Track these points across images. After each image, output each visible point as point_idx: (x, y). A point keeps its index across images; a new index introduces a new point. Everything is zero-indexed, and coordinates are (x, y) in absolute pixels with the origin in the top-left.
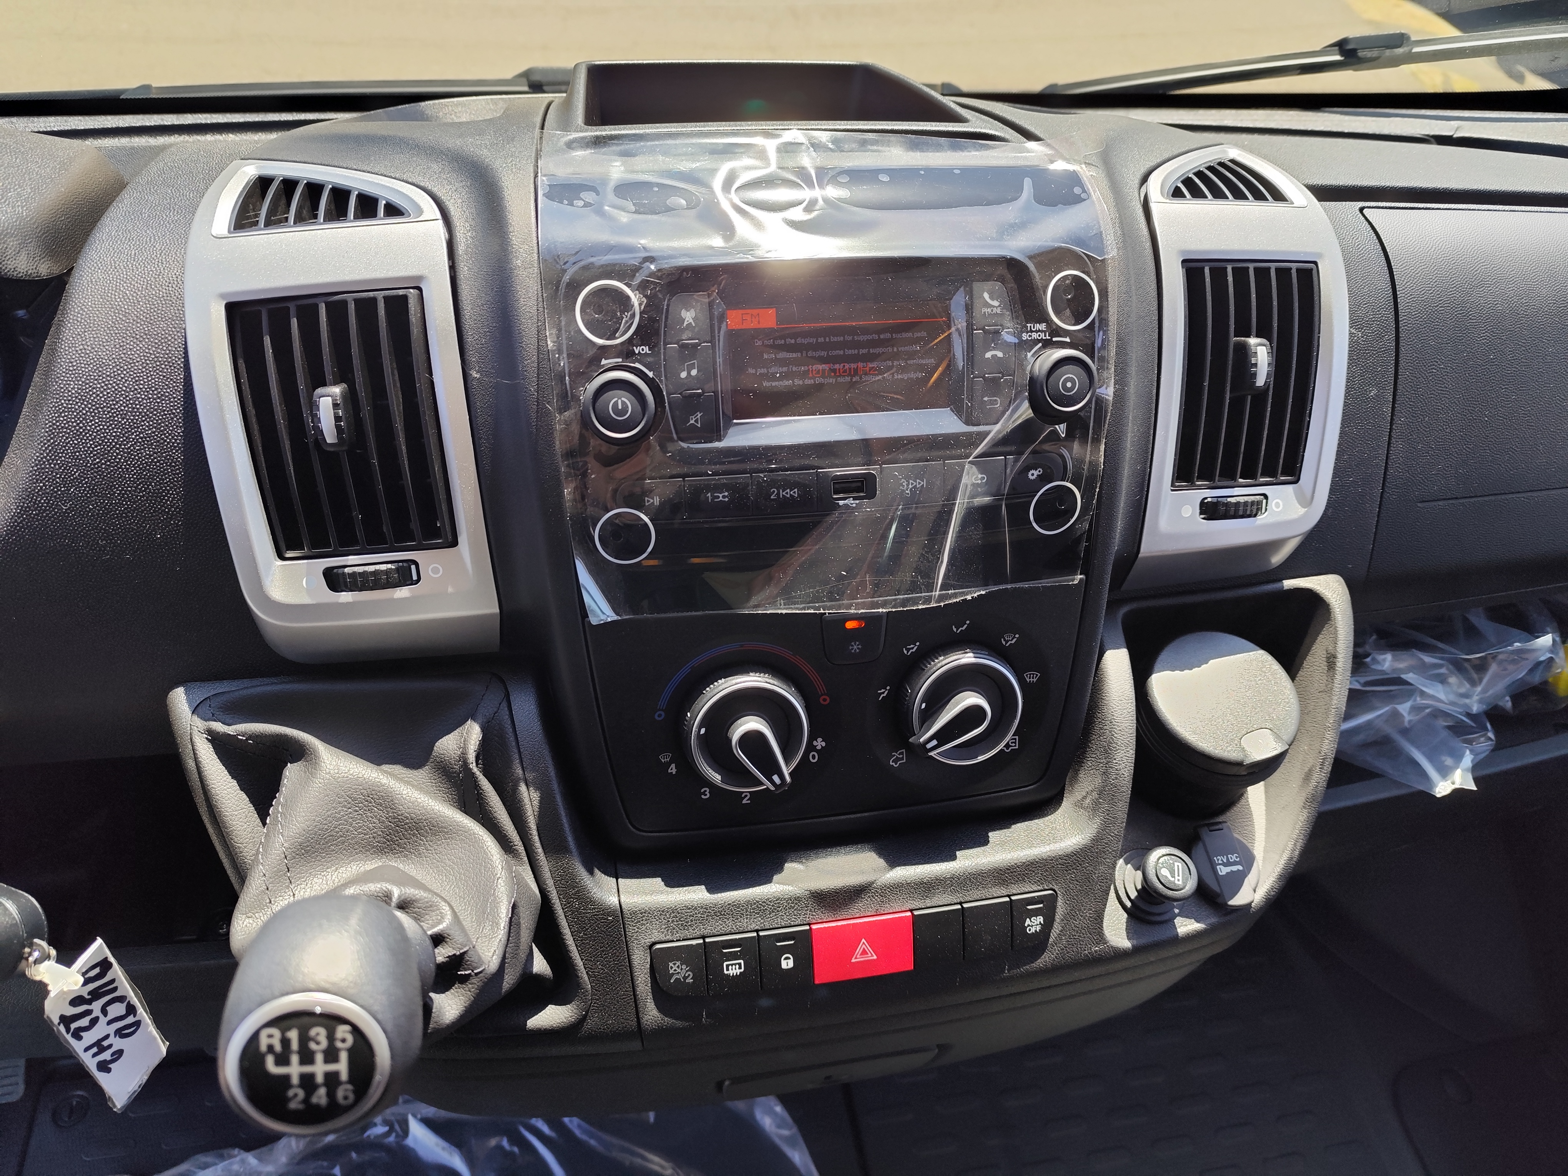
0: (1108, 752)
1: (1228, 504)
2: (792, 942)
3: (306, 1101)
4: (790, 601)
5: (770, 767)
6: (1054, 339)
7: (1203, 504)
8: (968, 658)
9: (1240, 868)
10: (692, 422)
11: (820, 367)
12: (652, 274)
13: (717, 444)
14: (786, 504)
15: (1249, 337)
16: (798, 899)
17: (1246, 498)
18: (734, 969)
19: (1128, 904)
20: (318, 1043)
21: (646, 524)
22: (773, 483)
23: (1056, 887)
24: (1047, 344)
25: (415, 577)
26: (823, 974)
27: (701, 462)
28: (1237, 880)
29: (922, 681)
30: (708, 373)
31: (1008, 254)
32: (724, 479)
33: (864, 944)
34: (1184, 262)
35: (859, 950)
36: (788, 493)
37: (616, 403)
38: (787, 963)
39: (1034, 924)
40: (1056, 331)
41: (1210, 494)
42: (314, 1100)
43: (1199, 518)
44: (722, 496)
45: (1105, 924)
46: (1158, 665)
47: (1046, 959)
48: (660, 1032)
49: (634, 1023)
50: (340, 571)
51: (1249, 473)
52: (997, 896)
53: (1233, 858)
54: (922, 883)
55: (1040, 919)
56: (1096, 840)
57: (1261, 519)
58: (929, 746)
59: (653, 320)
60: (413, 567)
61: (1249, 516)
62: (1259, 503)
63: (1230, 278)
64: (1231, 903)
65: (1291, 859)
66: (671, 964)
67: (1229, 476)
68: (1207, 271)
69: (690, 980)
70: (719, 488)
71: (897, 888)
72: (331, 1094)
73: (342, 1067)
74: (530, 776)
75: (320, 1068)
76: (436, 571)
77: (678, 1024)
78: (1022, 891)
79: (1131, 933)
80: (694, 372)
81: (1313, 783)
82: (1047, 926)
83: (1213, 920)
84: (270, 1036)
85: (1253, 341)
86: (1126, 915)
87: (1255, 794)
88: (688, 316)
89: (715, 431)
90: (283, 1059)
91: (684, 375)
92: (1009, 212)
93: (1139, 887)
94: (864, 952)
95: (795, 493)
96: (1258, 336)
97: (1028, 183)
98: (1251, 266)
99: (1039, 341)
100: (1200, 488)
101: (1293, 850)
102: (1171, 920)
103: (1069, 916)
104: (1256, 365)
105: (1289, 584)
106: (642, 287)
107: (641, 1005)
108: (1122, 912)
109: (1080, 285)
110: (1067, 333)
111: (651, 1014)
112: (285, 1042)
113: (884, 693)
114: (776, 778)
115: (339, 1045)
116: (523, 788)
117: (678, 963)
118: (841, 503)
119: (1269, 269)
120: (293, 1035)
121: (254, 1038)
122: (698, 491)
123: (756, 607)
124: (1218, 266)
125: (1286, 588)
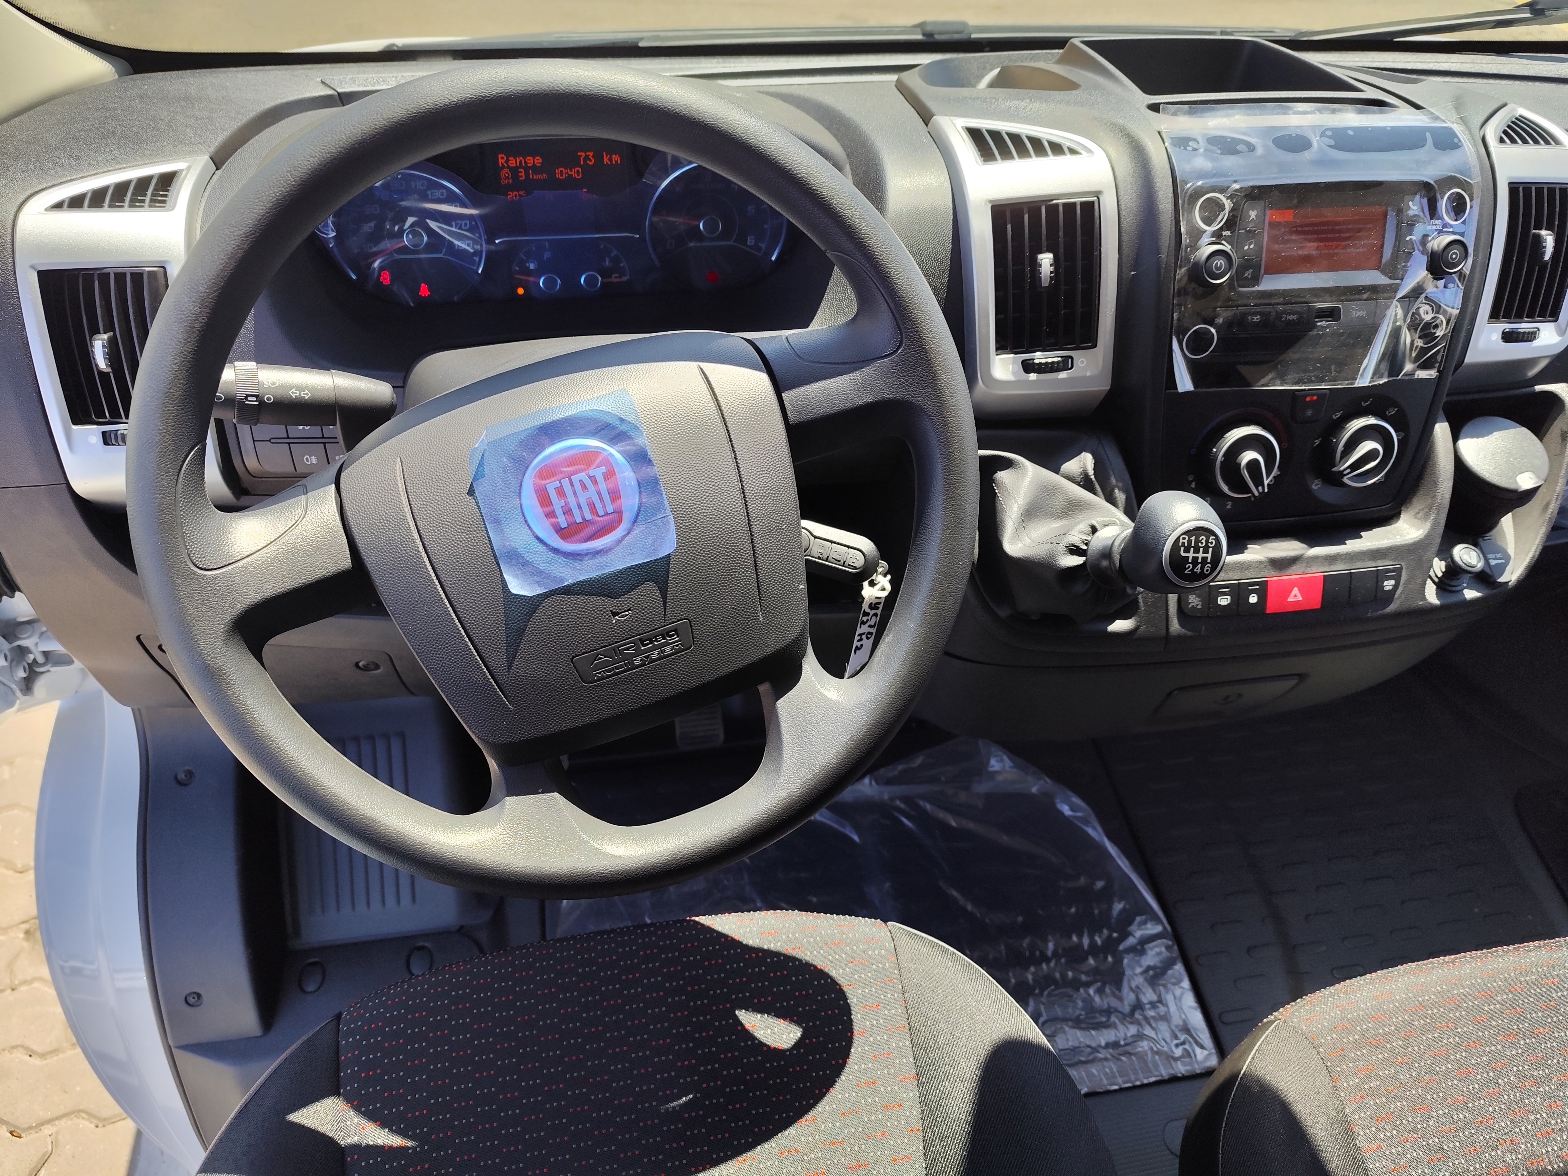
0: (1435, 484)
1: (1520, 333)
2: (1257, 587)
3: (1192, 570)
4: (1284, 382)
5: (1258, 482)
6: (1444, 230)
7: (1504, 333)
8: (1372, 421)
9: (1503, 561)
10: (1246, 275)
11: (1312, 244)
12: (1236, 190)
13: (1256, 288)
14: (1289, 323)
15: (1541, 229)
16: (1261, 562)
17: (1528, 330)
18: (1224, 601)
19: (1436, 580)
20: (1202, 543)
21: (1213, 334)
22: (1284, 312)
23: (1402, 564)
24: (1440, 232)
25: (1070, 366)
26: (1272, 607)
27: (1249, 298)
28: (1502, 568)
29: (1344, 433)
30: (1259, 246)
31: (1426, 179)
32: (1259, 309)
33: (1296, 591)
34: (1510, 183)
35: (1293, 594)
36: (1291, 317)
37: (1217, 263)
38: (1253, 599)
39: (1389, 585)
40: (1445, 225)
41: (1507, 326)
42: (1195, 570)
43: (1500, 341)
44: (1256, 319)
45: (1426, 590)
46: (1462, 434)
47: (1392, 608)
48: (1179, 638)
49: (1164, 632)
50: (1031, 362)
51: (1531, 316)
52: (1369, 566)
53: (1499, 556)
54: (1330, 556)
55: (1393, 582)
56: (1427, 536)
57: (1536, 343)
58: (1345, 472)
59: (1235, 217)
60: (1070, 360)
61: (1530, 341)
62: (1535, 333)
63: (1534, 194)
64: (1499, 580)
65: (1533, 557)
66: (1190, 597)
67: (1519, 317)
68: (1521, 189)
69: (1199, 607)
70: (1255, 314)
71: (1315, 558)
72: (1202, 568)
73: (1209, 555)
74: (1120, 485)
75: (1201, 555)
76: (1082, 362)
77: (1189, 633)
78: (1383, 564)
79: (1438, 596)
80: (1252, 246)
81: (1550, 511)
82: (1396, 587)
83: (1487, 592)
84: (1184, 539)
85: (1543, 232)
86: (1435, 587)
87: (1507, 522)
88: (1253, 214)
89: (1256, 280)
90: (1187, 550)
91: (1246, 248)
92: (1421, 154)
93: (1444, 570)
94: (1295, 596)
95: (1295, 317)
96: (1546, 230)
97: (1428, 135)
98: (1546, 187)
99: (1436, 230)
100: (1503, 322)
101: (1535, 551)
102: (1461, 590)
103: (1408, 582)
104: (1545, 247)
105: (1539, 388)
106: (1230, 198)
107: (1170, 620)
108: (1433, 585)
109: (1460, 197)
110: (1451, 226)
111: (1175, 626)
112: (1190, 541)
113: (1317, 442)
114: (1260, 488)
115: (1209, 545)
116: (1117, 491)
117: (1194, 596)
118: (1319, 324)
119: (1555, 188)
120: (1193, 538)
121: (1178, 538)
122: (1244, 315)
123: (1263, 386)
124: (1527, 187)
125: (1537, 390)
